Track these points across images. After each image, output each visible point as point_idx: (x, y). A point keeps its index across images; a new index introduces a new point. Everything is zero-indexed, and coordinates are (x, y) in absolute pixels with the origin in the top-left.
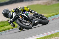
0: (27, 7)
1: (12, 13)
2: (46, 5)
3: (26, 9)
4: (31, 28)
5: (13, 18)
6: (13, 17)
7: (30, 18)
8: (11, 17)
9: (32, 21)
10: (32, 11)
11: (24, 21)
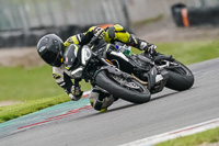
0: (122, 28)
1: (77, 48)
2: (22, 67)
3: (120, 35)
4: (147, 100)
5: (81, 64)
6: (84, 62)
7: (139, 65)
8: (76, 63)
9: (146, 75)
10: (139, 42)
11: (122, 77)
